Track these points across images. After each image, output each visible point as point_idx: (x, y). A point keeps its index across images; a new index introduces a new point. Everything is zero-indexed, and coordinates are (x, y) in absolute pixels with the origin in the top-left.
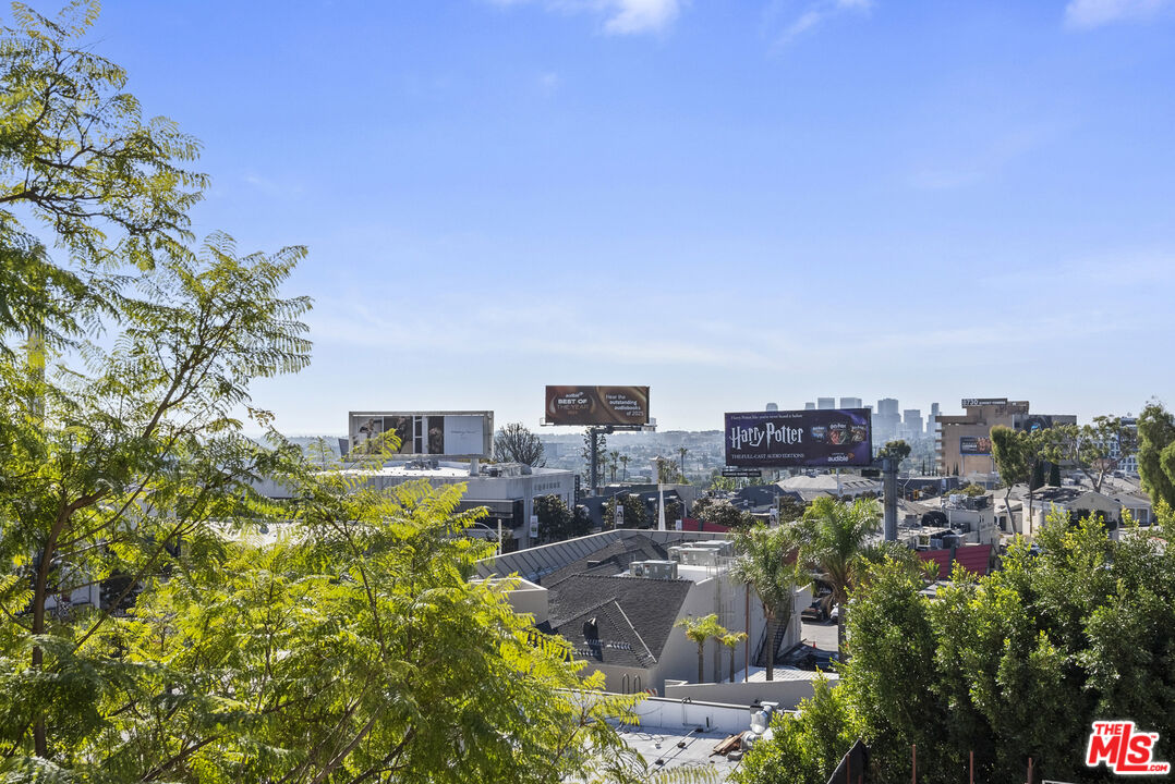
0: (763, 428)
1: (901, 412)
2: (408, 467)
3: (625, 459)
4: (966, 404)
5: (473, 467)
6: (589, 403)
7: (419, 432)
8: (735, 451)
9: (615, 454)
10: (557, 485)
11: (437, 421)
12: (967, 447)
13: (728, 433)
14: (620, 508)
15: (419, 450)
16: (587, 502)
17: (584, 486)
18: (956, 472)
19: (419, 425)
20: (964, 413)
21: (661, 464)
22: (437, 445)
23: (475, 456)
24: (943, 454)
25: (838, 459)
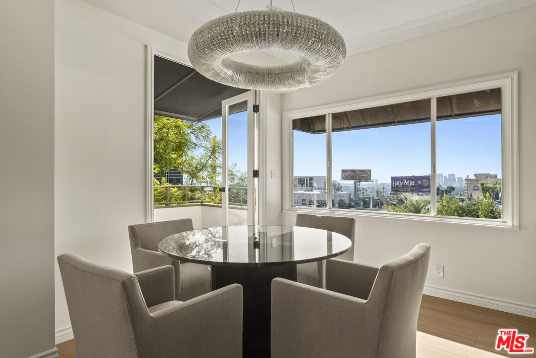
0: (402, 181)
1: (456, 178)
2: (305, 191)
3: (366, 190)
4: (475, 175)
5: (321, 191)
6: (354, 174)
7: (307, 182)
8: (394, 187)
9: (363, 189)
10: (344, 196)
11: (311, 179)
12: (475, 188)
13: (392, 182)
14: (362, 203)
15: (307, 186)
16: (353, 201)
17: (352, 196)
18: (471, 196)
19: (307, 180)
20: (475, 178)
21: (377, 192)
22: (311, 185)
23: (322, 188)
24: (467, 190)
25: (426, 190)
